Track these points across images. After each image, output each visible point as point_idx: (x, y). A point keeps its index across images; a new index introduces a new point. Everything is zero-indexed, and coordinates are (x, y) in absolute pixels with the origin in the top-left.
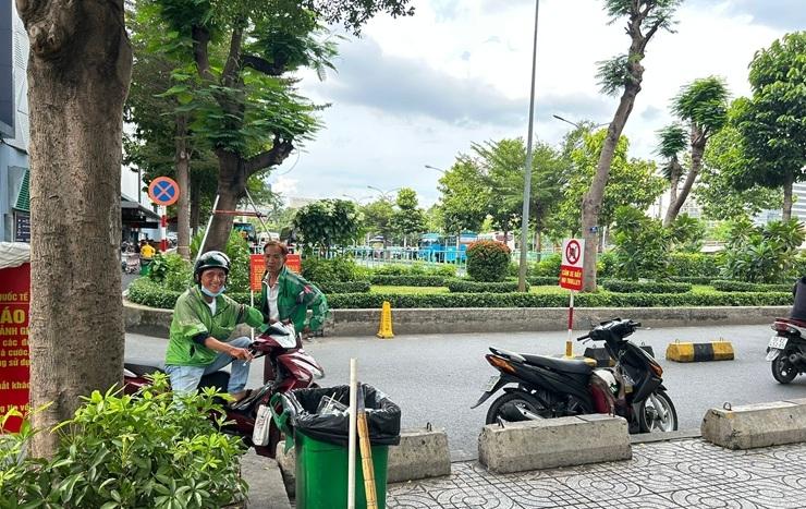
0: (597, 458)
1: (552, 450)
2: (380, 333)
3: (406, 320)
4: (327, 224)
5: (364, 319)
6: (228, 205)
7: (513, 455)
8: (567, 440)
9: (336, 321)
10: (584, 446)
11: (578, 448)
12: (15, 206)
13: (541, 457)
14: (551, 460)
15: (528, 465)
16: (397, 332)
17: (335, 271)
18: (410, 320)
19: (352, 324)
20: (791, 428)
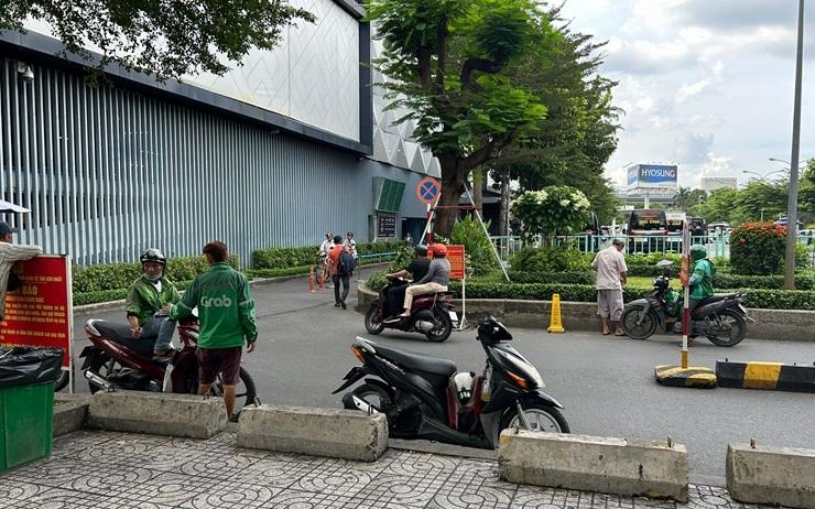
0: (330, 453)
1: (285, 435)
2: (552, 328)
3: (584, 315)
4: (539, 213)
5: (536, 311)
6: (448, 201)
7: (249, 432)
8: (304, 429)
9: (506, 311)
10: (319, 438)
11: (311, 439)
12: (377, 208)
13: (274, 439)
14: (284, 445)
15: (261, 444)
16: (569, 327)
17: (550, 260)
18: (589, 315)
19: (523, 316)
20: (593, 471)
